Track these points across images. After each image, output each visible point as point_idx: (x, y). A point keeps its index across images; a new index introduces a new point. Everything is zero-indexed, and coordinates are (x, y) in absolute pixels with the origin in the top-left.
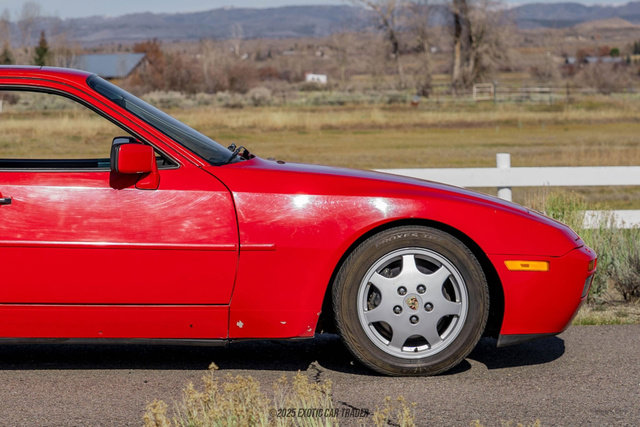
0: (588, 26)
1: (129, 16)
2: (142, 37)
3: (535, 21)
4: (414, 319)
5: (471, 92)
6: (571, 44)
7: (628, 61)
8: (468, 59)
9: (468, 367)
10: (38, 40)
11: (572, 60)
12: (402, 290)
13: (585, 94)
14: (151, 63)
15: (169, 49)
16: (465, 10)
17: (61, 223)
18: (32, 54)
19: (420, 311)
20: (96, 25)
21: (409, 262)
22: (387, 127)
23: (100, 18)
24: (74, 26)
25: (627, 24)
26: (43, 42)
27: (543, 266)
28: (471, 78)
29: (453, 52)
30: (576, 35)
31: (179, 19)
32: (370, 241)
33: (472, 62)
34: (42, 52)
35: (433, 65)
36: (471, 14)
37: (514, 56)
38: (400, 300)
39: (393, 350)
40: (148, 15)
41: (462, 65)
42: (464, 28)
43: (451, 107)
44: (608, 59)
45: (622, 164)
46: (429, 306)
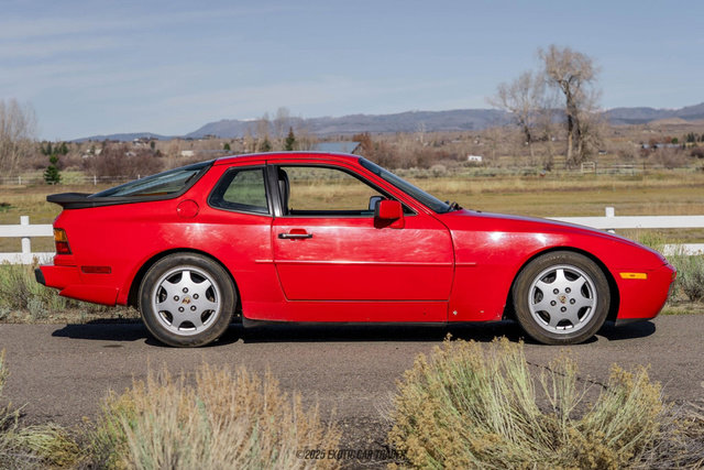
0: (657, 123)
1: (348, 117)
2: (358, 131)
3: (621, 119)
4: (563, 309)
5: (580, 168)
6: (645, 135)
7: (684, 146)
8: (577, 146)
9: (596, 339)
10: (288, 133)
11: (646, 146)
12: (556, 291)
13: (656, 168)
14: (364, 148)
15: (376, 139)
16: (575, 112)
17: (338, 249)
18: (283, 143)
19: (567, 304)
20: (327, 123)
21: (560, 274)
22: (526, 191)
23: (328, 118)
24: (312, 123)
25: (683, 122)
26: (291, 134)
27: (643, 276)
28: (579, 158)
29: (568, 141)
30: (649, 129)
31: (382, 118)
32: (536, 260)
33: (580, 148)
34: (291, 141)
35: (554, 150)
36: (579, 115)
37: (608, 142)
38: (554, 297)
39: (551, 329)
40: (361, 116)
41: (573, 149)
42: (575, 125)
43: (568, 178)
44: (670, 145)
45: (682, 214)
46: (573, 301)
